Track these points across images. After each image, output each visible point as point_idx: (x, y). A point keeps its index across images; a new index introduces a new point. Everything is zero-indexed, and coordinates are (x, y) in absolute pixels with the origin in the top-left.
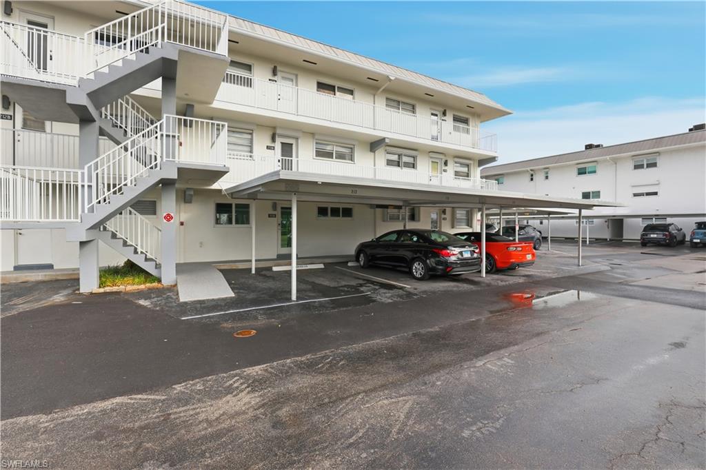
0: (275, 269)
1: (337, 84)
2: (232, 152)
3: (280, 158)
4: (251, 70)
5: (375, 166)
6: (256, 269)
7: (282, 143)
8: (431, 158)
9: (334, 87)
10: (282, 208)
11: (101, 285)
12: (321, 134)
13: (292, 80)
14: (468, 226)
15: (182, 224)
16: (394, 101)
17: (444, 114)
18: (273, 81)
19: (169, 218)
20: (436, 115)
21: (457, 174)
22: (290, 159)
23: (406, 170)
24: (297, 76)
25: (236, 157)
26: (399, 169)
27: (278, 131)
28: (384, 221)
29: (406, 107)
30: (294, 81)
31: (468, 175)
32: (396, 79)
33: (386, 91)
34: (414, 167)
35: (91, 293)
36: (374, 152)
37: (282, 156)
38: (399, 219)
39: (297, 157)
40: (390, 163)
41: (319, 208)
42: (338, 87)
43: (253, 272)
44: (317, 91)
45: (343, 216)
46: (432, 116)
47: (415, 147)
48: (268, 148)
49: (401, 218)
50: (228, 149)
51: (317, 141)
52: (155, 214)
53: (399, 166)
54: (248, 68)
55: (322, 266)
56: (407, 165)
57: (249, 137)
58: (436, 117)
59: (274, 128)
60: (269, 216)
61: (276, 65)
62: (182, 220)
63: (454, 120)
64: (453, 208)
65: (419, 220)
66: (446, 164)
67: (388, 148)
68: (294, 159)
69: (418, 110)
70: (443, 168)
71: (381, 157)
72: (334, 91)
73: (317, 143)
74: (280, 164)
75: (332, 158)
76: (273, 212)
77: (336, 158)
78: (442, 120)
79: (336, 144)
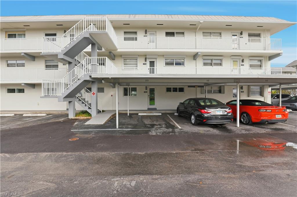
0: (139, 114)
1: (175, 31)
2: (125, 68)
3: (149, 67)
4: (136, 34)
5: (196, 67)
6: (129, 114)
7: (150, 61)
8: (232, 59)
9: (174, 33)
10: (150, 89)
11: (76, 116)
12: (166, 55)
13: (154, 34)
14: (261, 95)
15: (112, 96)
16: (208, 33)
17: (241, 34)
18: (145, 36)
19: (94, 94)
20: (236, 35)
21: (251, 66)
22: (153, 68)
23: (215, 67)
24: (156, 32)
25: (128, 69)
26: (211, 67)
27: (147, 57)
28: (202, 94)
29: (214, 34)
30: (155, 34)
31: (261, 66)
32: (204, 21)
33: (200, 29)
34: (221, 65)
35: (71, 119)
36: (196, 60)
37: (150, 67)
38: (211, 92)
39: (156, 67)
40: (205, 64)
41: (167, 88)
42: (176, 33)
43: (128, 115)
44: (166, 36)
45: (179, 91)
46: (233, 36)
47: (221, 55)
48: (144, 64)
49: (212, 92)
50: (124, 67)
51: (166, 58)
52: (104, 92)
53: (211, 65)
54: (136, 33)
55: (160, 114)
56: (216, 64)
57: (136, 60)
58: (236, 37)
59: (146, 55)
60: (144, 92)
61: (146, 29)
62: (112, 94)
63: (249, 36)
64: (249, 86)
65: (224, 93)
66: (243, 61)
67: (204, 57)
68: (155, 68)
69: (222, 35)
70: (241, 64)
71: (200, 62)
72: (174, 35)
73: (165, 59)
74: (149, 70)
75: (174, 65)
76: (146, 91)
77: (175, 65)
78: (240, 37)
79: (175, 59)
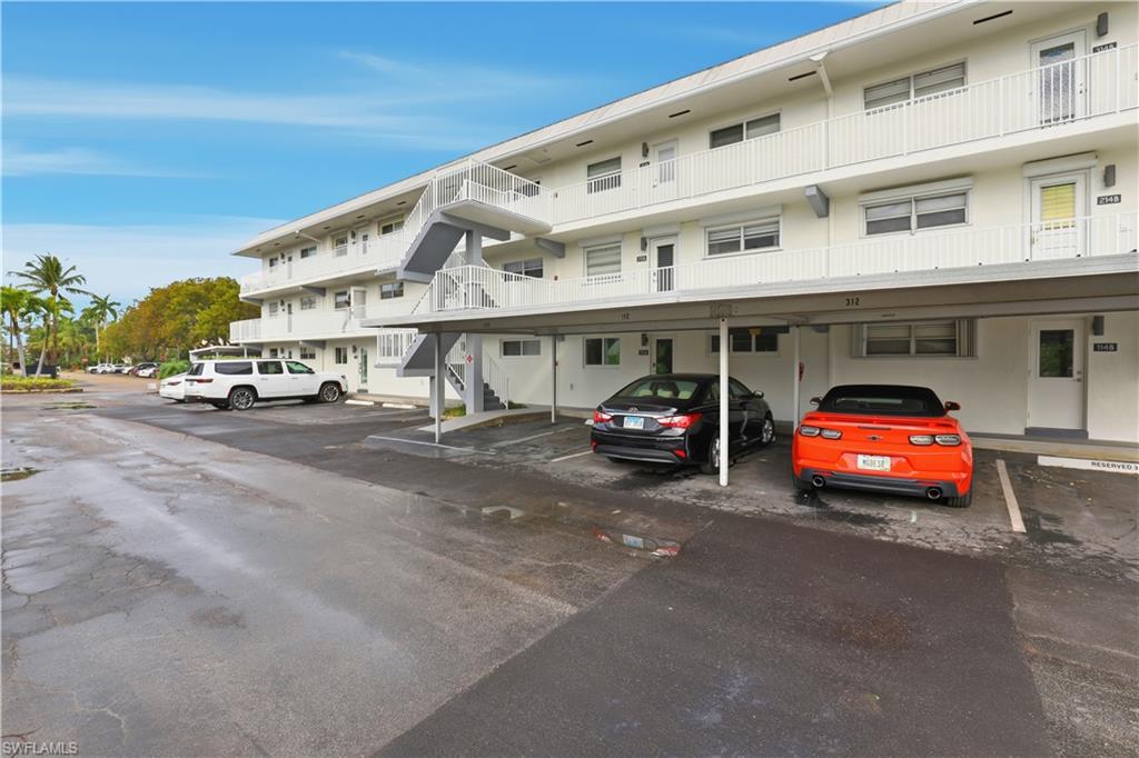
2: (593, 277)
3: (655, 269)
4: (619, 165)
7: (658, 248)
9: (741, 126)
10: (658, 341)
16: (893, 83)
17: (1097, 30)
18: (644, 165)
19: (470, 359)
20: (1070, 47)
24: (677, 140)
27: (649, 234)
30: (675, 149)
34: (961, 220)
36: (827, 216)
37: (658, 266)
39: (678, 263)
42: (749, 123)
43: (553, 421)
45: (757, 350)
47: (965, 169)
48: (639, 259)
50: (588, 275)
51: (712, 229)
53: (905, 228)
54: (616, 162)
56: (934, 220)
57: (616, 251)
58: (1068, 55)
59: (642, 230)
60: (640, 353)
61: (645, 141)
66: (1108, 177)
67: (867, 197)
68: (674, 267)
70: (1099, 194)
71: (849, 222)
72: (743, 133)
73: (709, 233)
74: (655, 278)
75: (738, 249)
76: (644, 348)
77: (746, 248)
78: (1095, 50)
79: (745, 224)
